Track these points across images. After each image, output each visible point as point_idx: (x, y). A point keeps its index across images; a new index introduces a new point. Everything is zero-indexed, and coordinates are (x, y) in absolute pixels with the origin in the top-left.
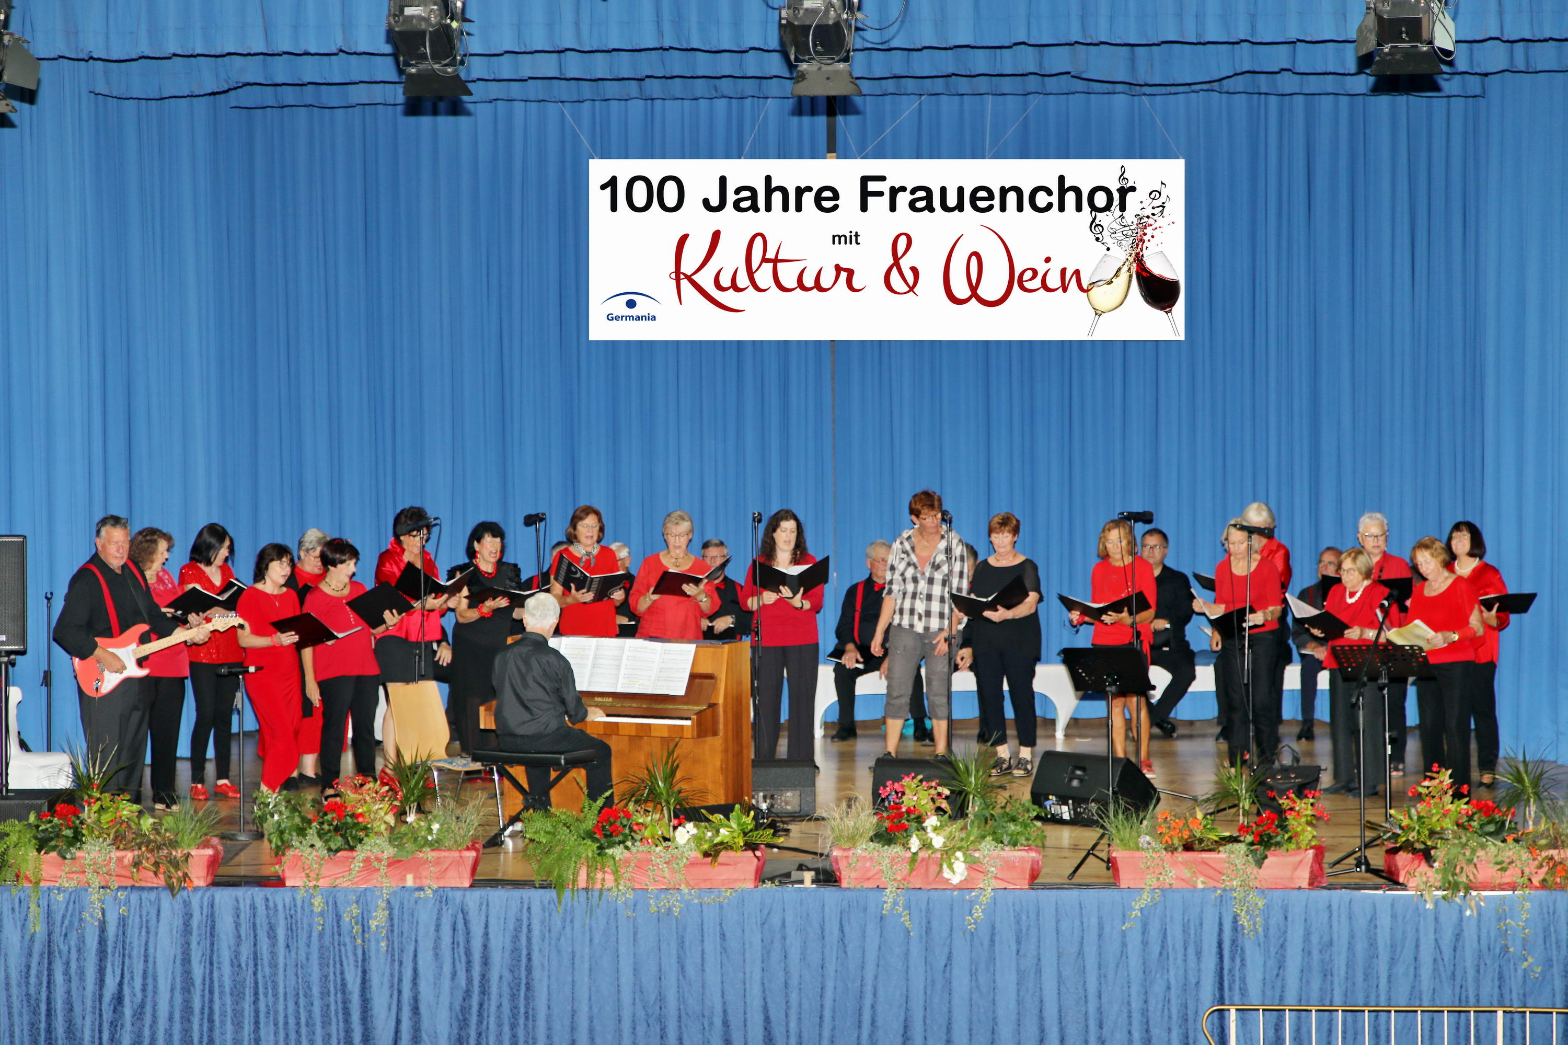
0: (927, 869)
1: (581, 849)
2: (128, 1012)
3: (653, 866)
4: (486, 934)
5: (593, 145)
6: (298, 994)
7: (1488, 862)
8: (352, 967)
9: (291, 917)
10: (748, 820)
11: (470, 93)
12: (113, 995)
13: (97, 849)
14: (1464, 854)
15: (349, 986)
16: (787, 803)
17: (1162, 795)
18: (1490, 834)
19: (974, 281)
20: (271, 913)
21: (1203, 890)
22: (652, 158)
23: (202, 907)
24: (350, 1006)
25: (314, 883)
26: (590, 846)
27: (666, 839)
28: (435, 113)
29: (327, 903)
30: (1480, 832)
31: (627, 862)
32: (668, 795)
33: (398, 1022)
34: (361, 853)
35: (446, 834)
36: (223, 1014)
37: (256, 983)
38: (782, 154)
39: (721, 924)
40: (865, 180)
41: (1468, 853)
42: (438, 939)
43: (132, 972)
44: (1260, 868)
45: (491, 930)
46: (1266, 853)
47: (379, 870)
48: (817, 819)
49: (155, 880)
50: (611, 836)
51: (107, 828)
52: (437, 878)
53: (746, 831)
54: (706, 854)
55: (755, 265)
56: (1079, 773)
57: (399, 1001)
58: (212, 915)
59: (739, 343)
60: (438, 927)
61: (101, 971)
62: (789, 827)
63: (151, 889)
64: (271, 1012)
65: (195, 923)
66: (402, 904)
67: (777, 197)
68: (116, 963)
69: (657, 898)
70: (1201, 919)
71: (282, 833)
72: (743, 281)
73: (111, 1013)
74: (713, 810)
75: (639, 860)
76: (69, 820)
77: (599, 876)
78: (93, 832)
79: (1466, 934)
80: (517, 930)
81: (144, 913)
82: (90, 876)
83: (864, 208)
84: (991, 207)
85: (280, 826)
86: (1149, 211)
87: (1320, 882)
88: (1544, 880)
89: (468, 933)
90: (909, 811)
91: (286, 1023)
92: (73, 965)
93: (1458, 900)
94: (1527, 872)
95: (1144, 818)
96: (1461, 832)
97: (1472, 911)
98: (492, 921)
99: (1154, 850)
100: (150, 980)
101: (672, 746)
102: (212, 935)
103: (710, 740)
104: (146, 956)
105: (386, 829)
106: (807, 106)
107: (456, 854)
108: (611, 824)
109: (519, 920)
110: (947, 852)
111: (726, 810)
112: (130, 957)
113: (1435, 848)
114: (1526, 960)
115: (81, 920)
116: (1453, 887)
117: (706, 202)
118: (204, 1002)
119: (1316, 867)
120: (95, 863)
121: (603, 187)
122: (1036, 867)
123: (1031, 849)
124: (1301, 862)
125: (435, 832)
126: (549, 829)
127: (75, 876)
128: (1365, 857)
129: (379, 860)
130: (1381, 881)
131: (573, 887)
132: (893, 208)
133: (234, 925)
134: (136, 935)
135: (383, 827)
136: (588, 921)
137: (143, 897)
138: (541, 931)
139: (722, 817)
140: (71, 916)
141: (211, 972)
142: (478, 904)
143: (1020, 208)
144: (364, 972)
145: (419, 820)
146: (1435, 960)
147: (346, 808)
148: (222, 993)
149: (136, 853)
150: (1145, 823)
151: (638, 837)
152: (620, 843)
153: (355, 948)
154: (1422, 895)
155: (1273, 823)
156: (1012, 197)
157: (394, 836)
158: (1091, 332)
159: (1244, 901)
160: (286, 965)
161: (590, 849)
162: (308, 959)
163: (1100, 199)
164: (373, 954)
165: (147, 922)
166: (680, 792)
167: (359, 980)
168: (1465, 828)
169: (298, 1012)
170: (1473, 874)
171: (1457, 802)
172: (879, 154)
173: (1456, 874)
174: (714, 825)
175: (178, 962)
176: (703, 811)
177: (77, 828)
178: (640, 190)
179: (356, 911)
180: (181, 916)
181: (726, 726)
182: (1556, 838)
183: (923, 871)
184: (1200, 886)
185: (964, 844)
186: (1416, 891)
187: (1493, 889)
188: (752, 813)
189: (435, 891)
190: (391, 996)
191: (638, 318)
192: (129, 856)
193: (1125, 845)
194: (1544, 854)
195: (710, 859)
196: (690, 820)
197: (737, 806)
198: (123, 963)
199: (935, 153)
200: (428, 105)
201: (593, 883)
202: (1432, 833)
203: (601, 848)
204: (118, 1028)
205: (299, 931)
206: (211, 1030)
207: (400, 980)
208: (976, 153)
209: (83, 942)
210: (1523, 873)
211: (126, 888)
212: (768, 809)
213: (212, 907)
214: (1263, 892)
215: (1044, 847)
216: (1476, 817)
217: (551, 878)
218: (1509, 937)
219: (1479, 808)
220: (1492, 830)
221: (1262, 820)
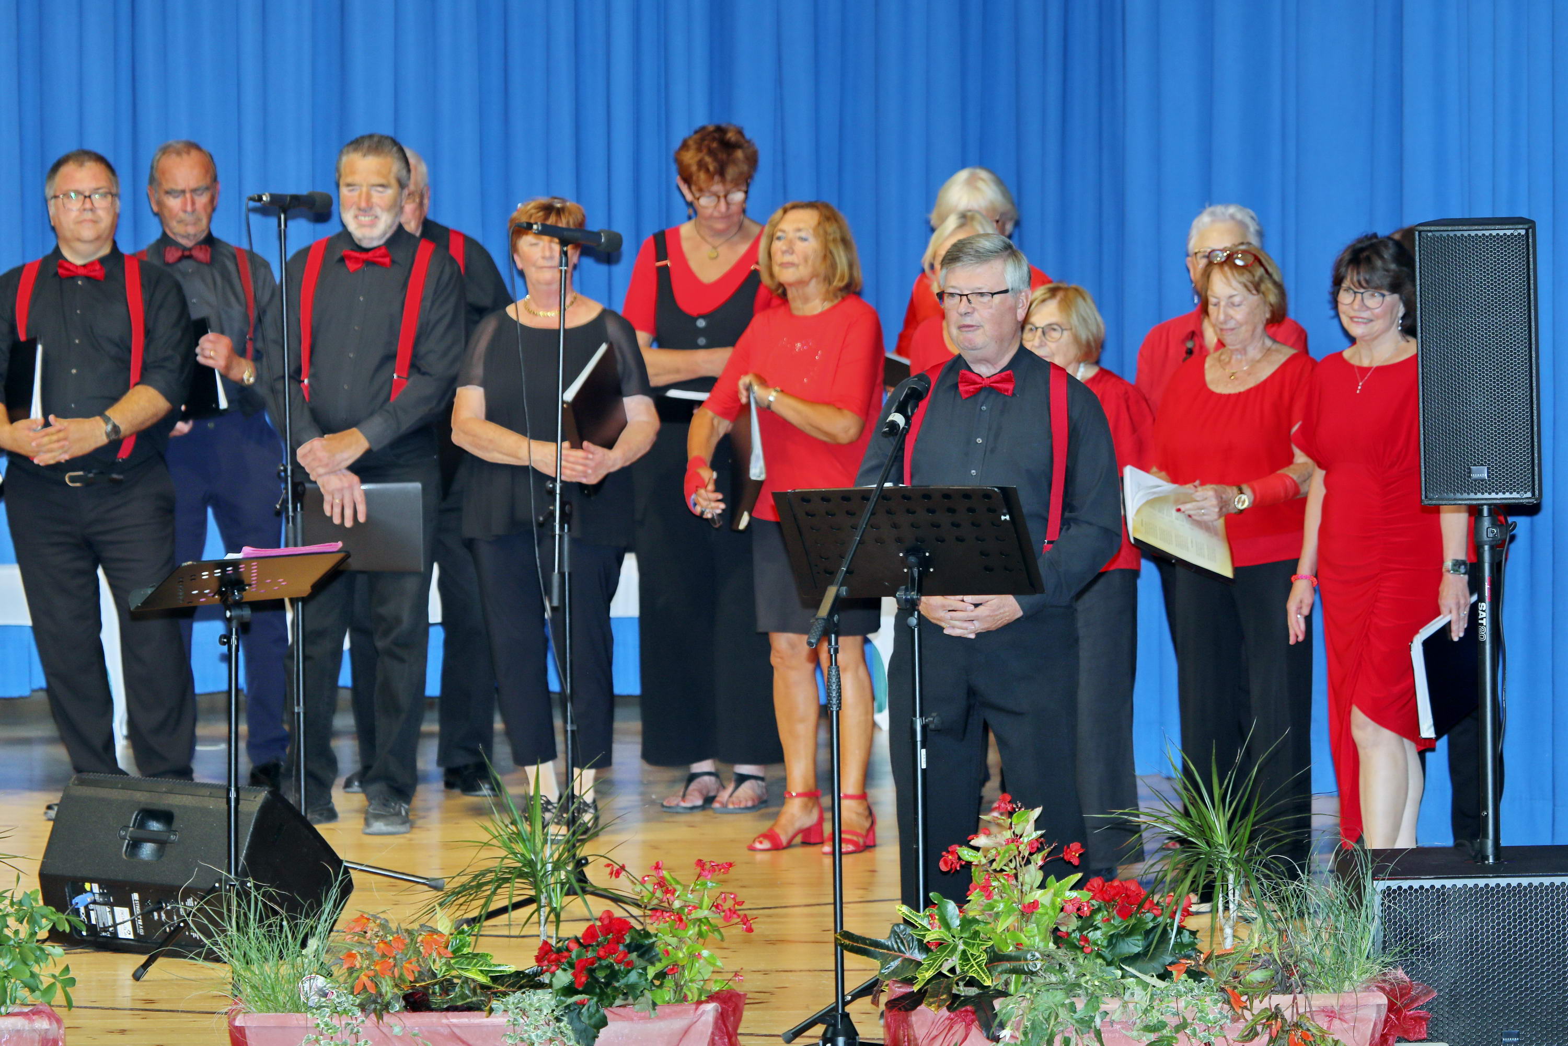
7: (1128, 1025)
14: (1072, 1008)
17: (354, 875)
18: (1133, 959)
30: (1106, 953)
41: (1080, 1005)
46: (603, 1013)
56: (155, 826)
95: (311, 932)
96: (1062, 954)
99: (335, 1011)
113: (1004, 994)
119: (722, 1043)
123: (37, 1012)
124: (686, 1032)
128: (846, 1017)
150: (313, 943)
155: (619, 939)
168: (1074, 947)
171: (1054, 885)
182: (1286, 966)
193: (266, 999)
194: (1258, 1006)
202: (995, 958)
215: (70, 1005)
216: (1099, 917)
219: (1107, 899)
220: (1137, 950)
221: (591, 933)
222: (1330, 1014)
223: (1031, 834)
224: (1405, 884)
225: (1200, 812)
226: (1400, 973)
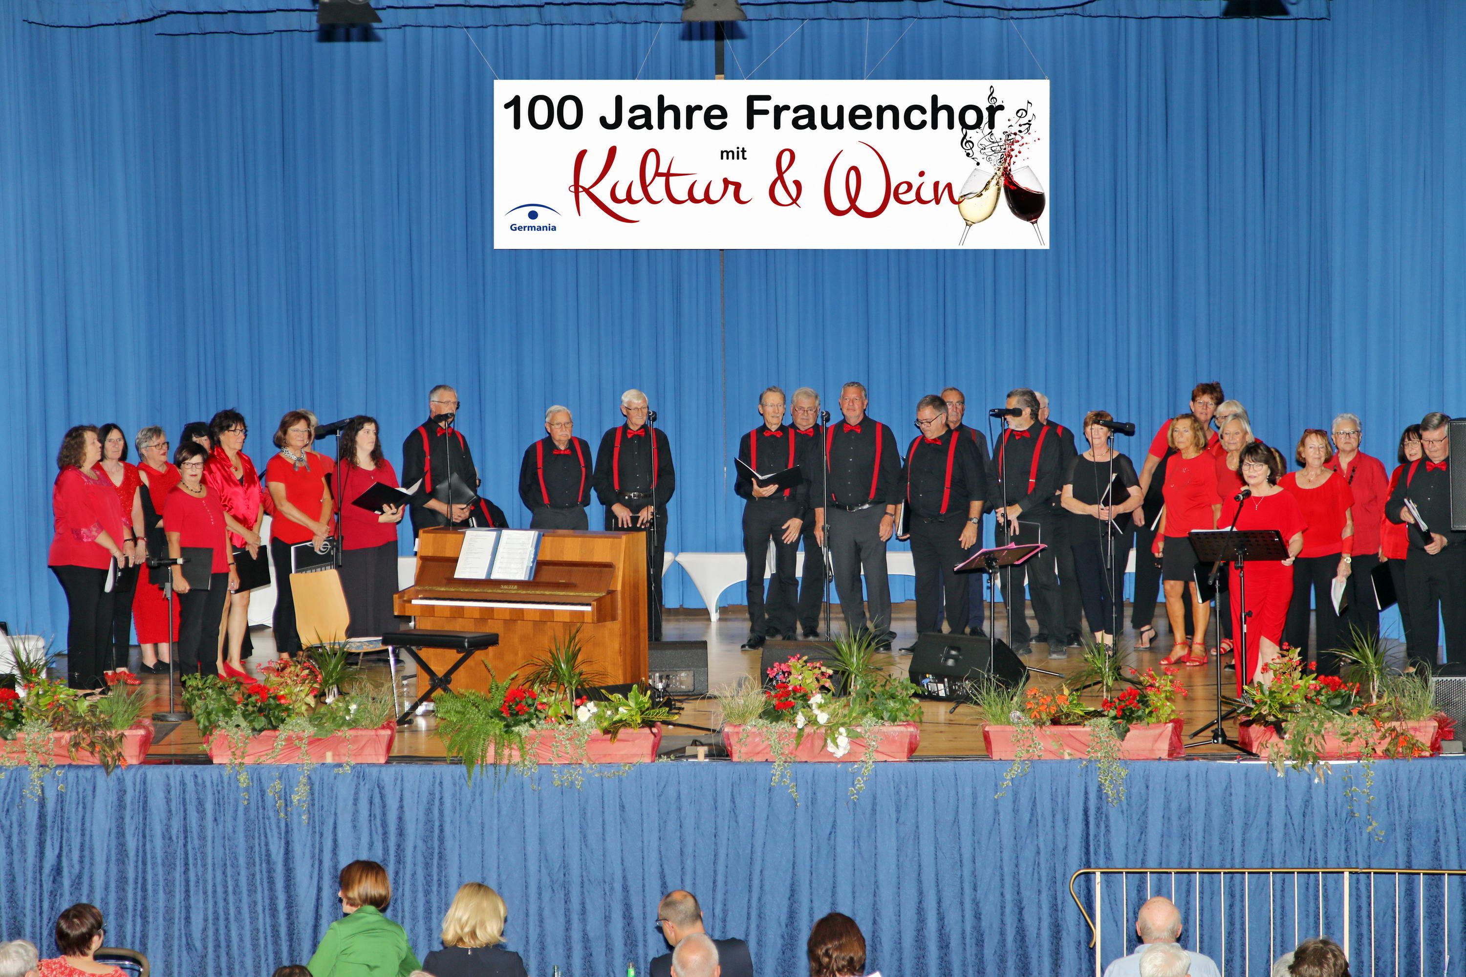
0: (812, 744)
1: (490, 727)
2: (66, 882)
3: (556, 742)
4: (401, 807)
5: (496, 66)
6: (225, 864)
7: (1335, 733)
8: (276, 839)
9: (219, 792)
10: (645, 699)
11: (379, 21)
12: (53, 866)
13: (36, 730)
14: (1313, 726)
15: (273, 856)
16: (681, 683)
17: (1030, 672)
18: (1337, 707)
19: (853, 194)
20: (200, 788)
21: (1070, 761)
22: (552, 79)
23: (134, 784)
24: (275, 875)
25: (240, 760)
26: (498, 724)
27: (569, 717)
28: (348, 39)
29: (252, 780)
30: (1327, 706)
31: (532, 739)
32: (571, 677)
33: (319, 889)
34: (284, 732)
35: (363, 714)
36: (156, 884)
37: (186, 854)
38: (674, 74)
39: (620, 796)
40: (751, 99)
41: (1316, 725)
42: (356, 813)
43: (70, 845)
44: (1123, 740)
45: (405, 803)
46: (1128, 726)
47: (300, 748)
48: (710, 698)
49: (91, 759)
50: (517, 714)
51: (46, 711)
52: (355, 755)
53: (643, 709)
54: (606, 731)
55: (648, 179)
56: (953, 653)
57: (320, 870)
58: (145, 791)
59: (634, 251)
60: (356, 801)
61: (41, 845)
62: (684, 705)
63: (87, 767)
64: (201, 882)
65: (128, 798)
66: (322, 779)
67: (669, 115)
68: (55, 837)
69: (561, 772)
70: (1068, 788)
71: (209, 714)
72: (637, 193)
73: (50, 883)
74: (613, 689)
75: (543, 737)
76: (10, 703)
77: (506, 752)
78: (32, 714)
79: (1314, 801)
80: (431, 803)
81: (81, 790)
82: (30, 755)
83: (750, 125)
84: (868, 125)
85: (207, 708)
86: (1015, 129)
87: (1179, 753)
88: (1387, 750)
89: (384, 807)
90: (795, 690)
91: (215, 892)
92: (15, 839)
93: (1306, 769)
94: (1371, 742)
95: (1015, 694)
96: (1310, 706)
97: (1320, 779)
98: (407, 795)
99: (1024, 724)
100: (87, 853)
101: (574, 631)
102: (145, 810)
103: (609, 624)
104: (83, 830)
105: (307, 710)
106: (696, 31)
107: (373, 733)
108: (517, 704)
109: (432, 794)
110: (831, 728)
111: (624, 690)
112: (68, 831)
113: (1286, 721)
114: (1371, 824)
115: (22, 797)
116: (1303, 757)
117: (603, 120)
118: (137, 872)
119: (1175, 739)
120: (34, 744)
121: (507, 106)
122: (914, 741)
123: (909, 725)
124: (1161, 734)
125: (352, 712)
126: (460, 709)
127: (16, 756)
128: (1222, 729)
129: (300, 739)
130: (1237, 752)
131: (482, 763)
132: (777, 125)
133: (165, 800)
134: (74, 811)
135: (304, 708)
136: (496, 794)
137: (80, 775)
138: (452, 804)
139: (621, 696)
140: (13, 793)
141: (144, 845)
142: (393, 780)
143: (896, 126)
144: (287, 843)
145: (338, 701)
146: (1286, 825)
147: (269, 690)
148: (154, 864)
149: (73, 733)
150: (1015, 699)
151: (542, 716)
152: (525, 721)
153: (279, 821)
154: (1273, 765)
155: (1134, 698)
156: (888, 115)
157: (315, 716)
158: (962, 241)
159: (1107, 772)
160: (214, 837)
161: (498, 727)
162: (234, 832)
163: (971, 117)
164: (295, 826)
165: (84, 798)
166: (581, 674)
167: (282, 851)
168: (1313, 702)
169: (226, 882)
170: (1321, 745)
171: (1305, 678)
172: (765, 75)
173: (1305, 745)
174: (613, 704)
175: (113, 836)
176: (603, 691)
177: (17, 711)
178: (541, 109)
179: (279, 786)
180: (115, 792)
181: (624, 611)
182: (1398, 711)
183: (809, 745)
184: (1067, 757)
185: (846, 720)
186: (1268, 761)
187: (1339, 758)
188: (649, 693)
189: (353, 768)
190: (312, 866)
191: (539, 228)
192: (67, 736)
193: (997, 720)
194: (1387, 726)
195: (609, 736)
196: (590, 700)
197: (635, 686)
198: (62, 837)
199: (816, 75)
200: (341, 32)
201: (501, 759)
202: (1283, 707)
203: (508, 726)
204: (58, 897)
205: (226, 805)
206: (144, 898)
207: (321, 851)
208: (855, 74)
209: (24, 817)
210: (1367, 744)
211: (64, 766)
212: (664, 689)
213: (145, 783)
214: (1126, 763)
215: (921, 722)
216: (1323, 692)
217: (461, 755)
218: (1355, 803)
219: (1327, 685)
220: (1339, 704)
221: (1124, 696)
222: (1415, 729)
223: (1297, 658)
224: (1445, 679)
225: (1363, 651)
226: (1443, 714)
